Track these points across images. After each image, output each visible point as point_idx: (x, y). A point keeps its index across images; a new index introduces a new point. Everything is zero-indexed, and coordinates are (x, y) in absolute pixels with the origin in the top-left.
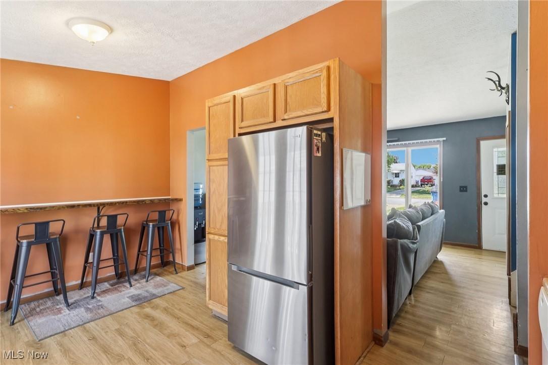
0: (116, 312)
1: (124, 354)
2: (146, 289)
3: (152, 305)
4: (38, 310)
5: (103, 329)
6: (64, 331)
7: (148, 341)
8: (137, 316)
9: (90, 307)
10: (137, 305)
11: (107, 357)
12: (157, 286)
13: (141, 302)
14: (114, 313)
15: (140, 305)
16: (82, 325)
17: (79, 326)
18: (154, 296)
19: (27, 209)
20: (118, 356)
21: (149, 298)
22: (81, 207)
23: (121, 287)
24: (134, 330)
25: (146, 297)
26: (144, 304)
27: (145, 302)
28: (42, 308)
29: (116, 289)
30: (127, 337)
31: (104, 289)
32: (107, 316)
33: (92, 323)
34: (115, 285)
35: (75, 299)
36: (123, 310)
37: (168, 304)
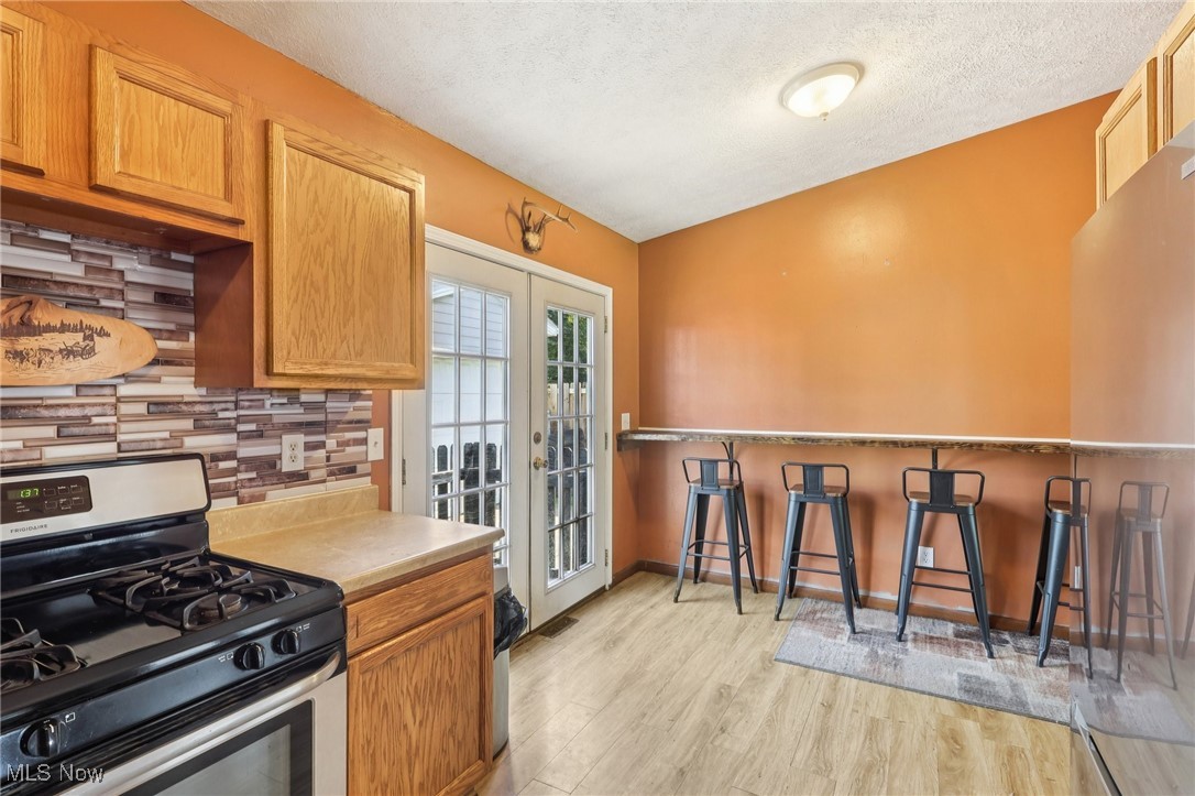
0: (908, 689)
1: (834, 768)
2: (1019, 680)
3: (991, 723)
4: (818, 615)
5: (856, 702)
6: (809, 667)
7: (897, 783)
8: (933, 722)
9: (881, 652)
10: (961, 701)
11: (812, 750)
12: (1054, 690)
13: (975, 701)
14: (902, 688)
15: (966, 706)
16: (839, 674)
17: (834, 672)
18: (1020, 708)
19: (794, 439)
20: (825, 765)
21: (1002, 704)
22: (877, 445)
23: (971, 646)
24: (897, 742)
25: (997, 697)
26: (979, 709)
27: (982, 706)
28: (824, 615)
29: (957, 646)
30: (874, 745)
31: (938, 635)
32: (886, 684)
33: (854, 681)
34: (962, 638)
35: (875, 627)
36: (923, 693)
37: (1034, 745)
